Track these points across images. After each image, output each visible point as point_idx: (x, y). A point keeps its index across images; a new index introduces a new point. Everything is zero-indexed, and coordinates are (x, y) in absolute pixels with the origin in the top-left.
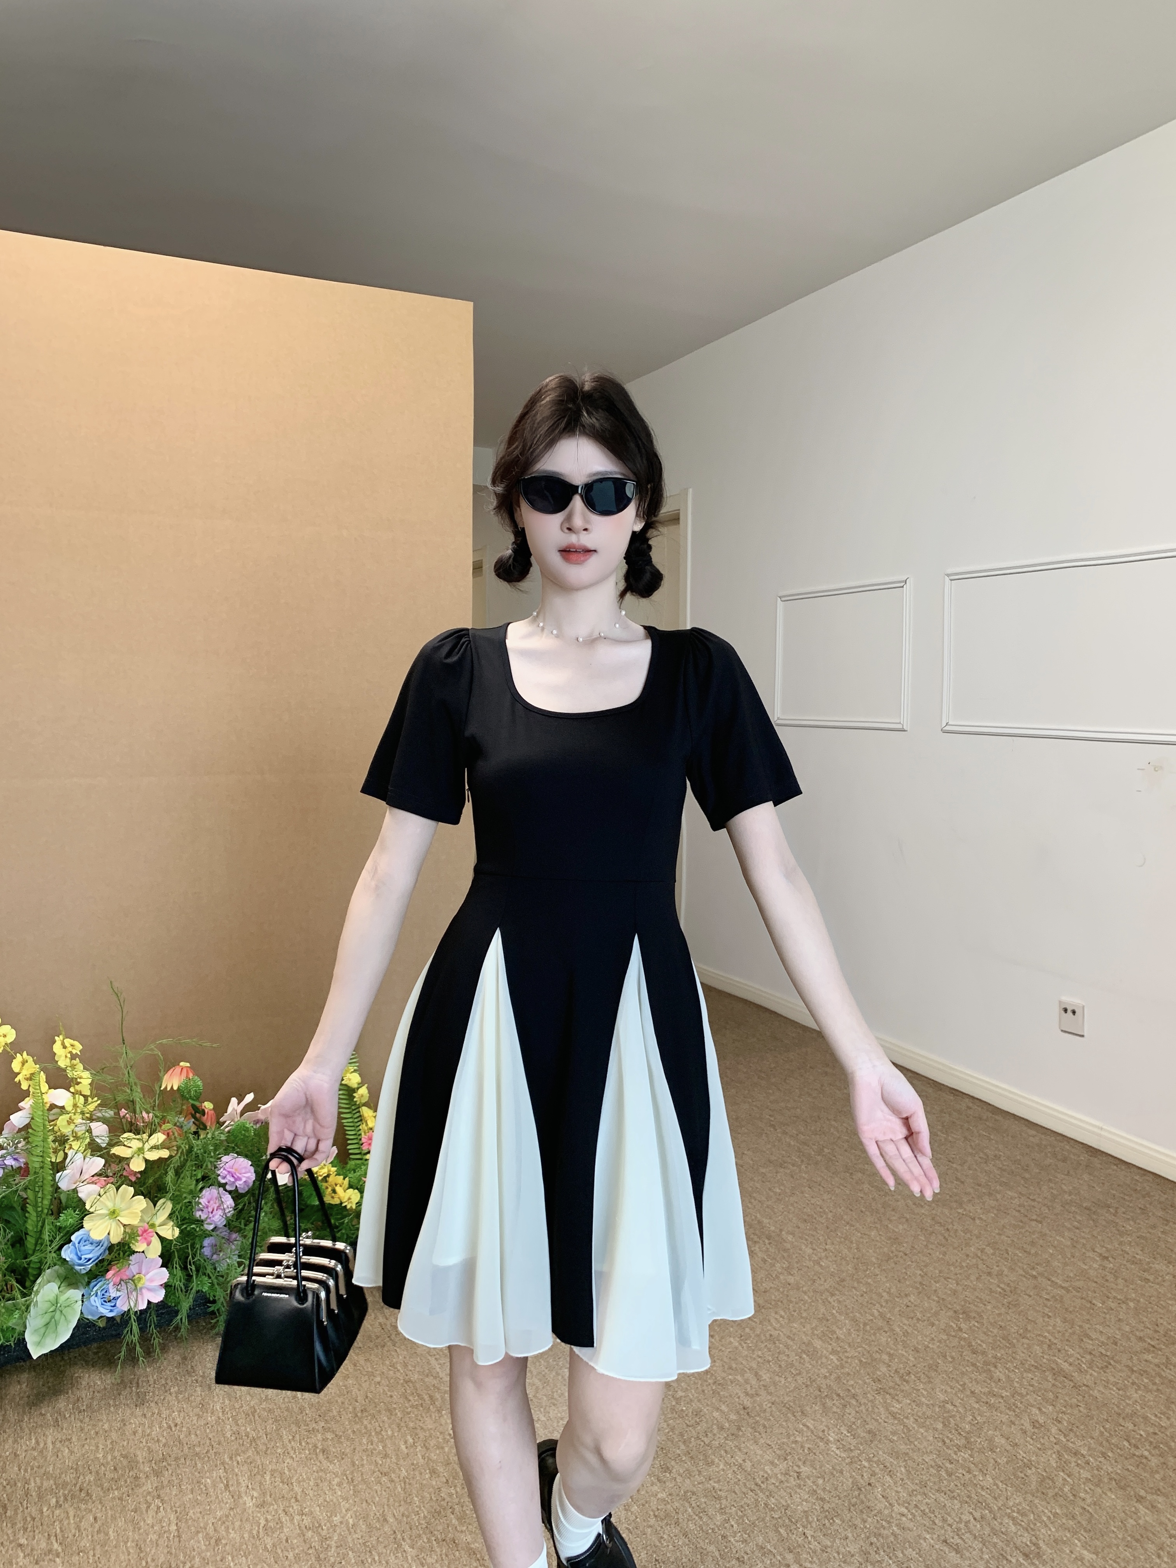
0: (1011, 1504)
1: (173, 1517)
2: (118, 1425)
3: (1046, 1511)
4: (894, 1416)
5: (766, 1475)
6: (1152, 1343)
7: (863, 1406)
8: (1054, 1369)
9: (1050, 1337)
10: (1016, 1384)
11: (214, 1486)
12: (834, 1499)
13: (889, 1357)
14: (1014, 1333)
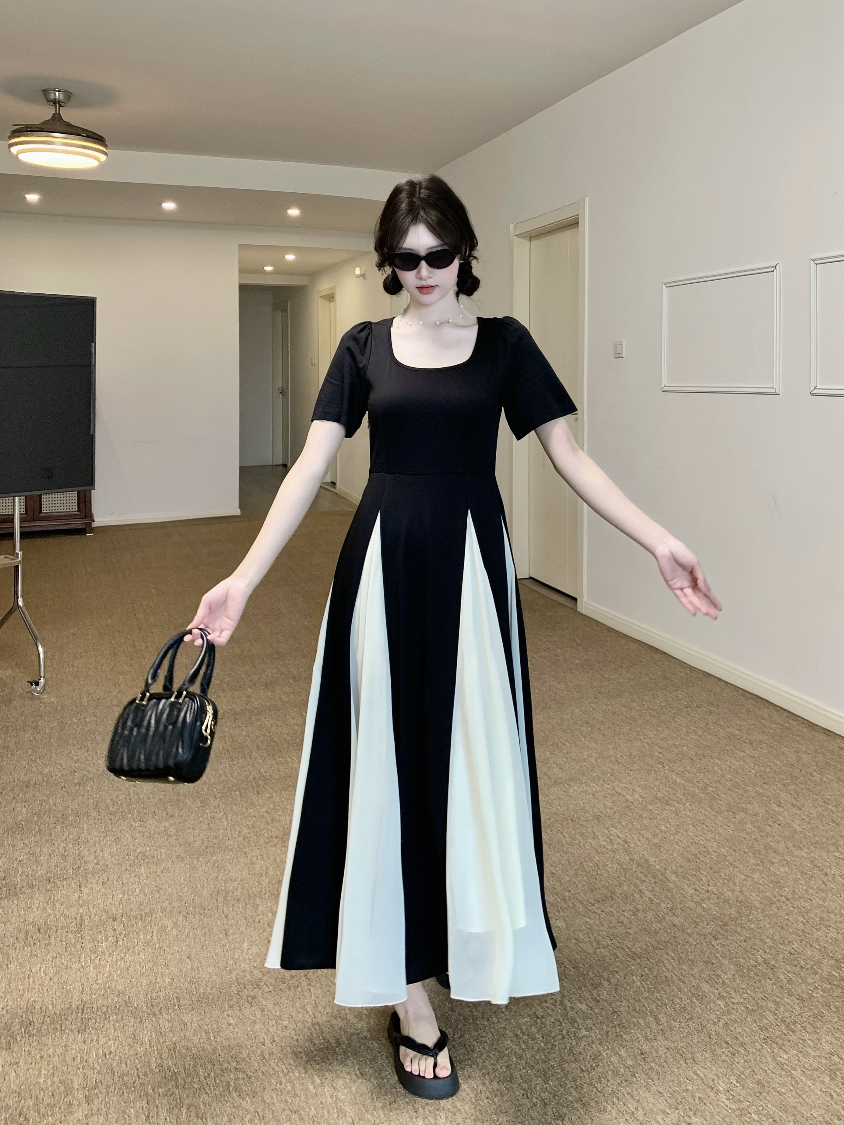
4: (781, 1066)
7: (751, 1055)
13: (775, 1004)
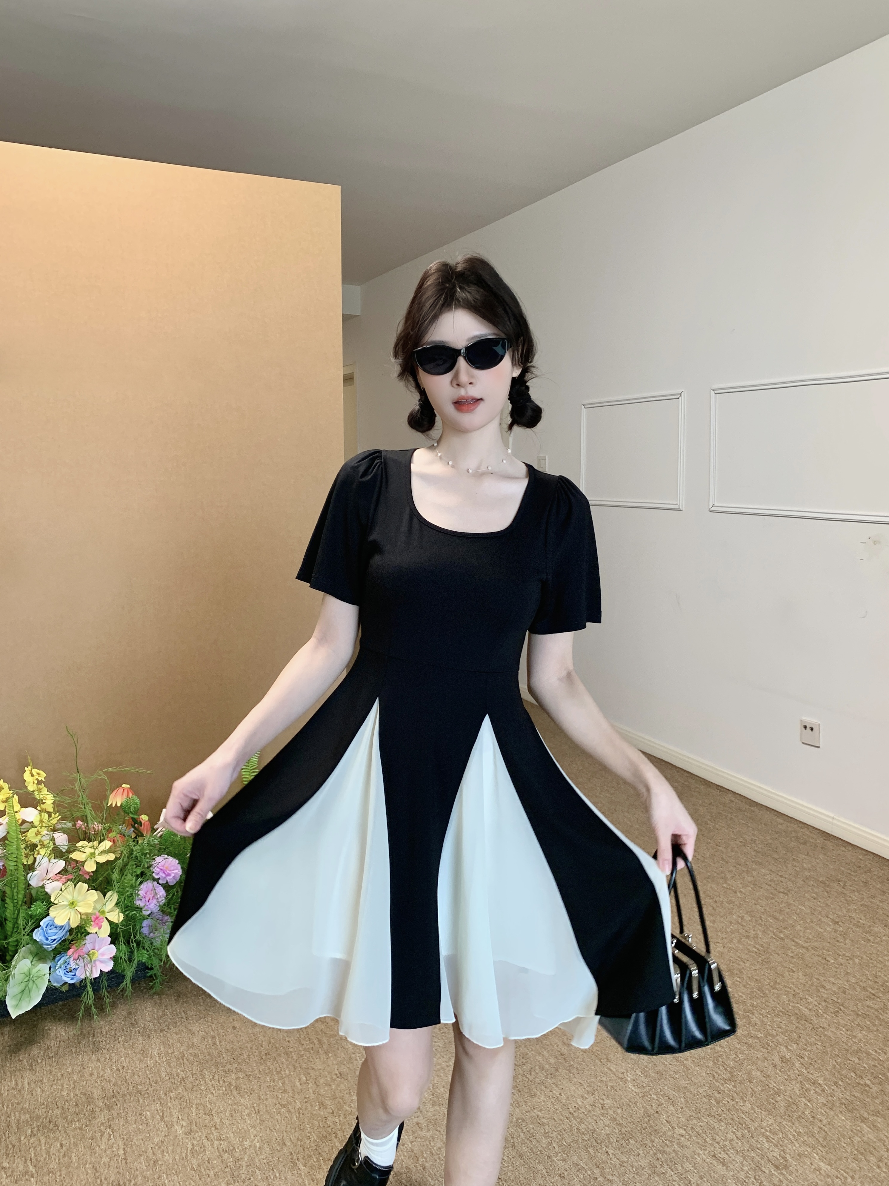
0: (765, 1125)
1: (121, 1143)
2: (79, 1068)
3: (792, 1131)
5: (577, 1106)
6: (873, 992)
8: (797, 1014)
9: (794, 988)
10: (768, 1027)
11: (153, 1117)
12: (629, 1124)
14: (766, 985)
